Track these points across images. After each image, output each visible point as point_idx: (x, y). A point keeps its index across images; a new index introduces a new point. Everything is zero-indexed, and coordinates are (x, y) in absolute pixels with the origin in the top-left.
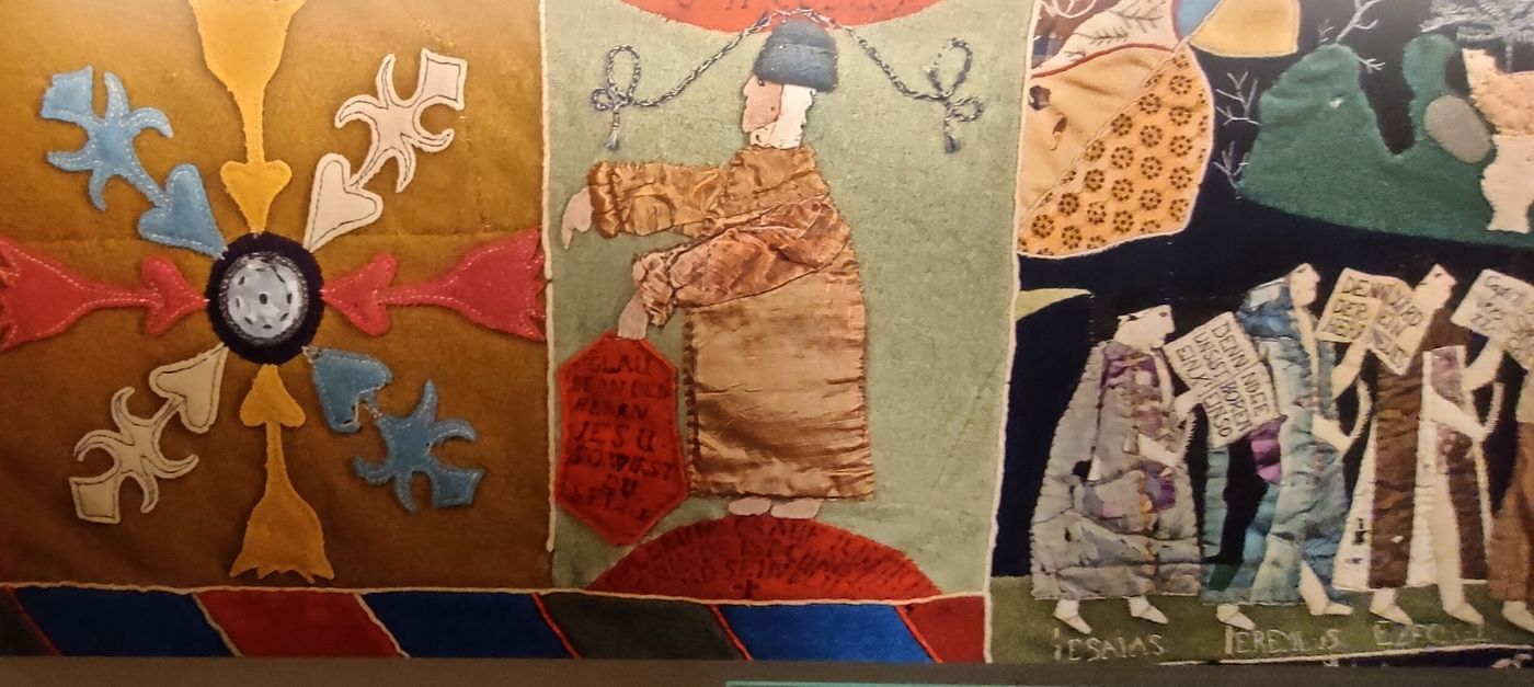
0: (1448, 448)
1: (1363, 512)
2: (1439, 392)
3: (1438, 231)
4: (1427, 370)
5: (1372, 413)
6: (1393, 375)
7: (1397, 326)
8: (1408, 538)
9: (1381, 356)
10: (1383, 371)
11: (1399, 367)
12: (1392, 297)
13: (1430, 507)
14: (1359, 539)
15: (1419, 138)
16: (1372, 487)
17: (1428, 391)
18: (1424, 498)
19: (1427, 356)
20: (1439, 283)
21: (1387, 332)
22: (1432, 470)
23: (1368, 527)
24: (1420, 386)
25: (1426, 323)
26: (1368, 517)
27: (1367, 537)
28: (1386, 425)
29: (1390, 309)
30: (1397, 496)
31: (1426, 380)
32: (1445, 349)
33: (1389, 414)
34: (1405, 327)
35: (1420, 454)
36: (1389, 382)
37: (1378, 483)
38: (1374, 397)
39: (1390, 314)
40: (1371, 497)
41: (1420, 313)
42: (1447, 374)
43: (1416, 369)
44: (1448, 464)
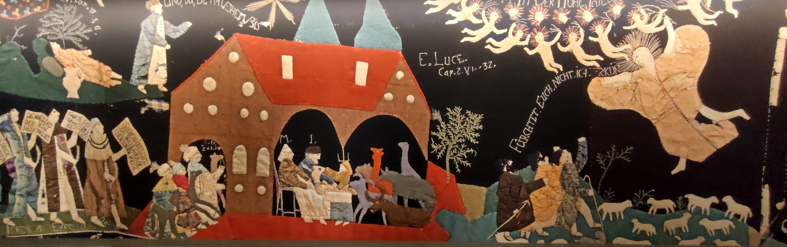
0: (66, 166)
1: (43, 187)
2: (61, 148)
3: (52, 98)
4: (56, 142)
5: (41, 155)
6: (45, 143)
7: (45, 128)
8: (58, 196)
9: (42, 137)
10: (43, 143)
11: (48, 141)
12: (42, 119)
13: (64, 186)
14: (43, 196)
15: (42, 69)
16: (45, 179)
17: (57, 148)
18: (61, 183)
19: (55, 137)
20: (55, 115)
21: (42, 130)
22: (62, 174)
23: (45, 192)
24: (55, 147)
25: (53, 127)
26: (45, 189)
27: (46, 195)
28: (46, 159)
29: (42, 123)
30: (53, 182)
31: (56, 145)
32: (60, 135)
33: (47, 156)
34: (47, 128)
35: (58, 168)
36: (45, 146)
37: (46, 178)
38: (41, 151)
39: (42, 124)
40: (45, 182)
41: (51, 124)
42: (62, 143)
43: (52, 141)
44: (67, 171)
